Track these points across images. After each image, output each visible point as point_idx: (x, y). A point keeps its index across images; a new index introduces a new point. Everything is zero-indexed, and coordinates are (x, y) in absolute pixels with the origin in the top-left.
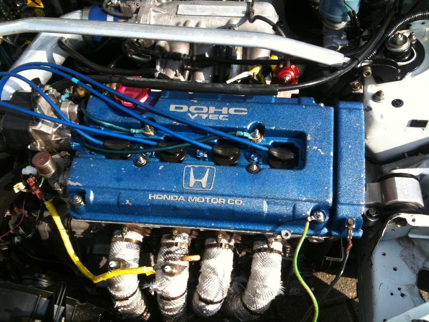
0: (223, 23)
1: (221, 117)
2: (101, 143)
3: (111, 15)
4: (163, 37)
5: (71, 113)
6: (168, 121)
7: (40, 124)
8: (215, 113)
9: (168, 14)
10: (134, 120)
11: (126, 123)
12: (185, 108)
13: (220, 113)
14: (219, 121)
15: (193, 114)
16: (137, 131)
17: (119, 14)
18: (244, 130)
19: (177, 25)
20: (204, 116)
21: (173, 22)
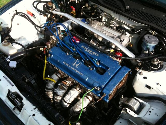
0: (112, 36)
1: (92, 54)
2: (62, 46)
3: (86, 22)
4: (96, 33)
5: (61, 37)
6: (79, 49)
7: (53, 36)
8: (91, 52)
9: (100, 28)
10: (72, 45)
11: (70, 45)
12: (85, 48)
13: (92, 53)
14: (90, 54)
15: (86, 50)
16: (72, 48)
17: (88, 22)
18: (95, 60)
19: (101, 31)
20: (88, 52)
21: (100, 30)
